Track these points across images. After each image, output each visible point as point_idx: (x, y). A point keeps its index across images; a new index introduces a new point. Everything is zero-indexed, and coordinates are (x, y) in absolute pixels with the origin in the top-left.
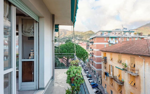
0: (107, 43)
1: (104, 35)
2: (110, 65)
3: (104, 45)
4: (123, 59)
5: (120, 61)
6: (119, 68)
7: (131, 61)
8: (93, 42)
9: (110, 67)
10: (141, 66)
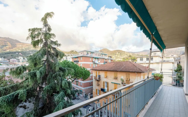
0: (92, 63)
1: (89, 55)
2: (104, 82)
3: (89, 64)
4: (119, 75)
5: (116, 78)
6: (115, 83)
7: (126, 77)
8: (78, 61)
9: (104, 83)
10: (135, 79)
